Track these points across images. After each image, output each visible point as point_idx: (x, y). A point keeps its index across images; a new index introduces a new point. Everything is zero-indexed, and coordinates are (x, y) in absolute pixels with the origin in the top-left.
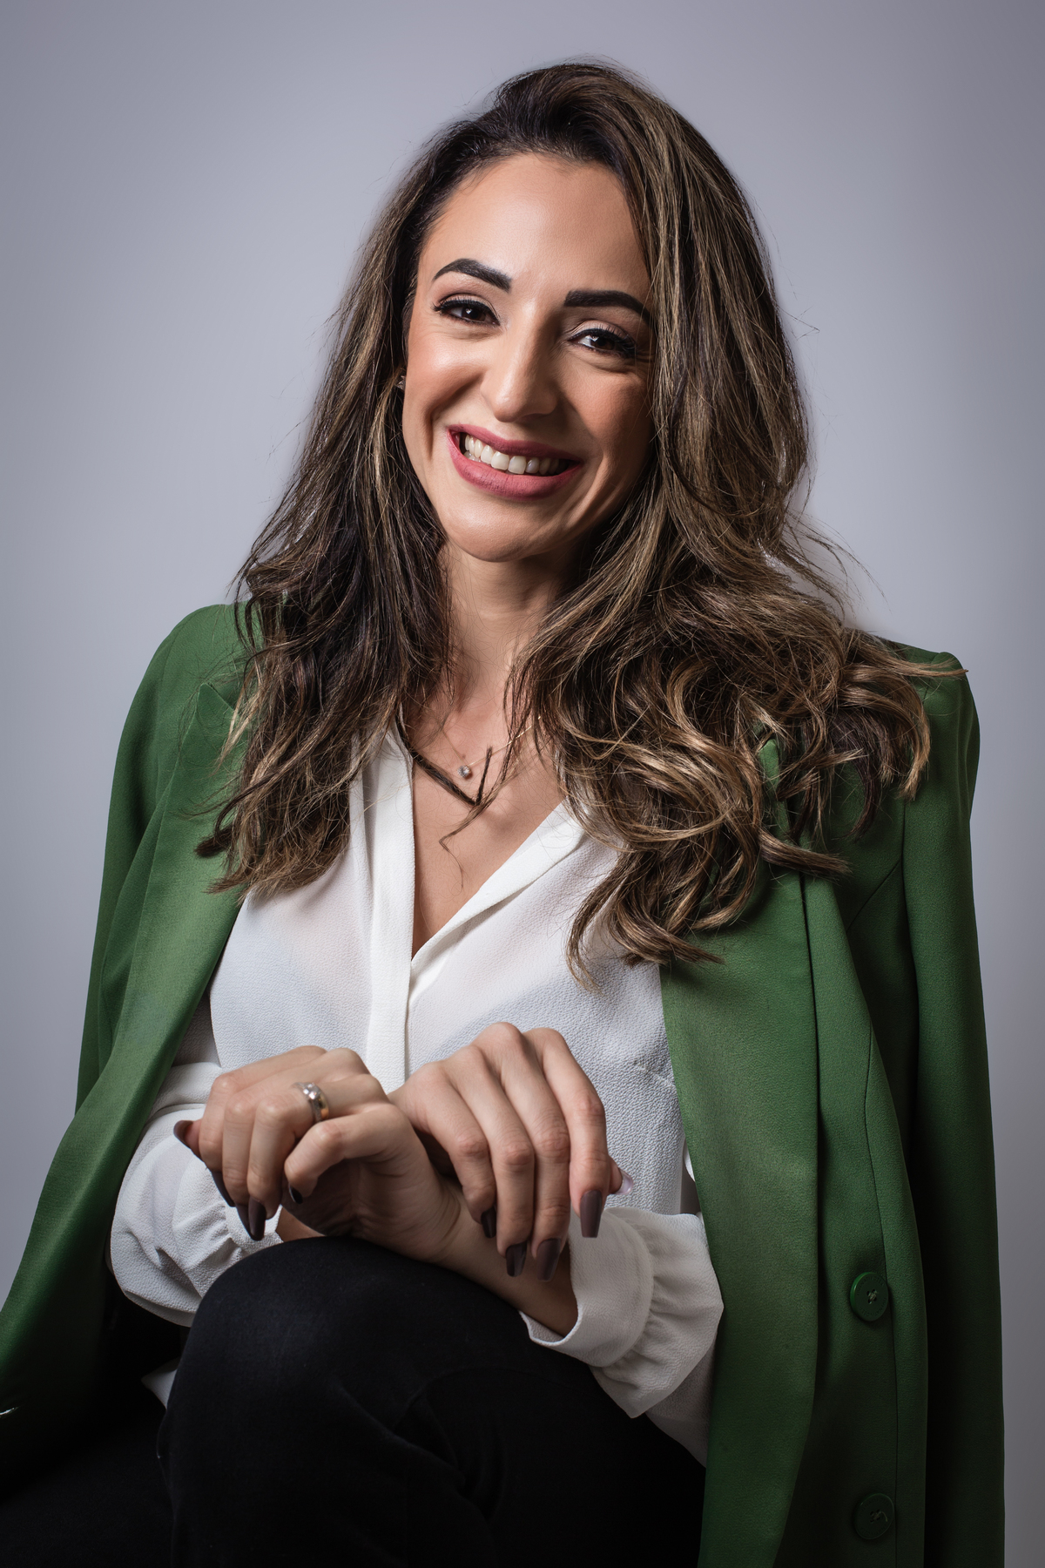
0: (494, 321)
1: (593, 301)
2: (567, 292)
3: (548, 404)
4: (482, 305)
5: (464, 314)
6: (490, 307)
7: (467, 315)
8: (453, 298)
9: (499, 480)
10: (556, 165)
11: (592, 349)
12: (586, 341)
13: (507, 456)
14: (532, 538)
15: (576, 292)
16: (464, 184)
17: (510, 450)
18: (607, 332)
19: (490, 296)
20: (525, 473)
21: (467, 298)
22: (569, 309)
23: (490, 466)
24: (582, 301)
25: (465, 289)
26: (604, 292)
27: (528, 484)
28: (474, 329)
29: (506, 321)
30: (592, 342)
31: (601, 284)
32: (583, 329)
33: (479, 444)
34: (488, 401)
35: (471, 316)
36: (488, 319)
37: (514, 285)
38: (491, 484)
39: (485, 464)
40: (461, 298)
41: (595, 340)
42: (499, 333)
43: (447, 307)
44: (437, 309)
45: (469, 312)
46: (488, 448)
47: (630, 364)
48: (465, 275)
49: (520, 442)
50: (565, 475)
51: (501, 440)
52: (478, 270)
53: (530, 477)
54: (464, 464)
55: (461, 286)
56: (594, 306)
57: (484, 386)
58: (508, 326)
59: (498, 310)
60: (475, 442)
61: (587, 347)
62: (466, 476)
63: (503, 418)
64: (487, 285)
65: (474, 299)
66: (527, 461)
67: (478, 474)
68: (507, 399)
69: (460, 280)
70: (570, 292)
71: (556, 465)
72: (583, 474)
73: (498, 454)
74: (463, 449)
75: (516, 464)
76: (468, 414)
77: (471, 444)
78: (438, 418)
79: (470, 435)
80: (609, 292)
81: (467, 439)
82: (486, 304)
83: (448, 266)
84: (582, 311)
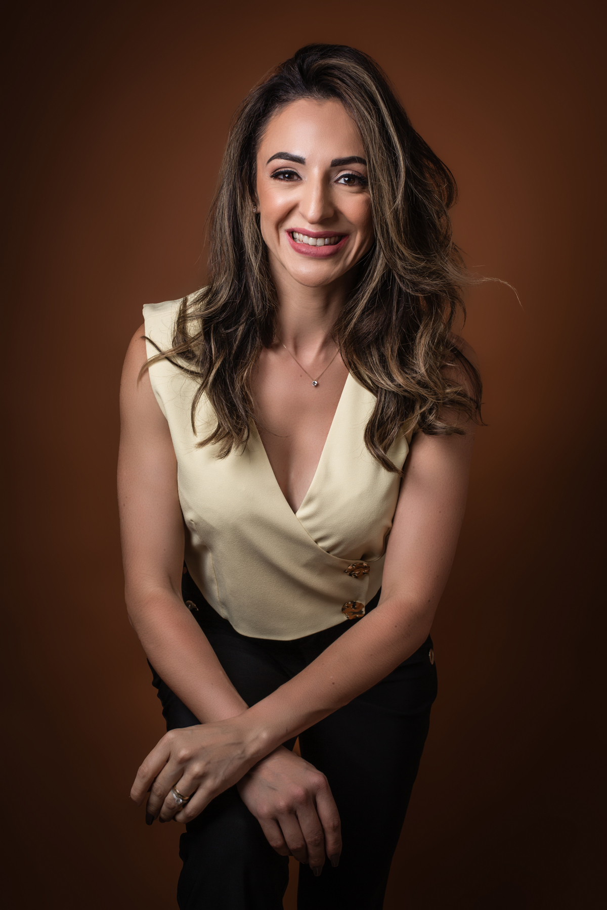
0: (299, 178)
1: (344, 162)
4: (293, 172)
5: (285, 177)
6: (296, 172)
7: (286, 177)
8: (279, 170)
9: (314, 250)
10: (315, 102)
11: (345, 184)
12: (342, 181)
13: (315, 239)
14: (332, 273)
15: (335, 159)
17: (317, 236)
18: (352, 175)
19: (296, 168)
20: (325, 245)
21: (286, 169)
22: (333, 168)
23: (308, 244)
24: (338, 164)
25: (284, 166)
26: (347, 158)
27: (327, 250)
28: (290, 183)
29: (305, 178)
30: (345, 180)
31: (346, 155)
32: (340, 176)
33: (301, 235)
34: (304, 216)
35: (288, 178)
36: (295, 178)
37: (306, 161)
38: (310, 253)
39: (306, 244)
40: (283, 170)
42: (302, 183)
43: (277, 175)
44: (271, 177)
45: (287, 176)
46: (306, 237)
48: (282, 160)
49: (320, 232)
50: (342, 243)
51: (313, 233)
52: (289, 157)
53: (327, 247)
54: (296, 246)
55: (281, 165)
56: (344, 164)
57: (300, 209)
58: (306, 180)
59: (300, 173)
60: (299, 235)
61: (343, 183)
62: (299, 251)
63: (312, 223)
64: (294, 163)
65: (289, 169)
66: (324, 240)
67: (304, 250)
68: (313, 214)
69: (280, 162)
71: (336, 239)
72: (349, 241)
73: (311, 238)
74: (293, 238)
75: (320, 242)
76: (294, 222)
77: (297, 235)
78: (281, 227)
79: (296, 232)
80: (350, 157)
81: (294, 234)
82: (295, 171)
83: (273, 157)
84: (339, 167)
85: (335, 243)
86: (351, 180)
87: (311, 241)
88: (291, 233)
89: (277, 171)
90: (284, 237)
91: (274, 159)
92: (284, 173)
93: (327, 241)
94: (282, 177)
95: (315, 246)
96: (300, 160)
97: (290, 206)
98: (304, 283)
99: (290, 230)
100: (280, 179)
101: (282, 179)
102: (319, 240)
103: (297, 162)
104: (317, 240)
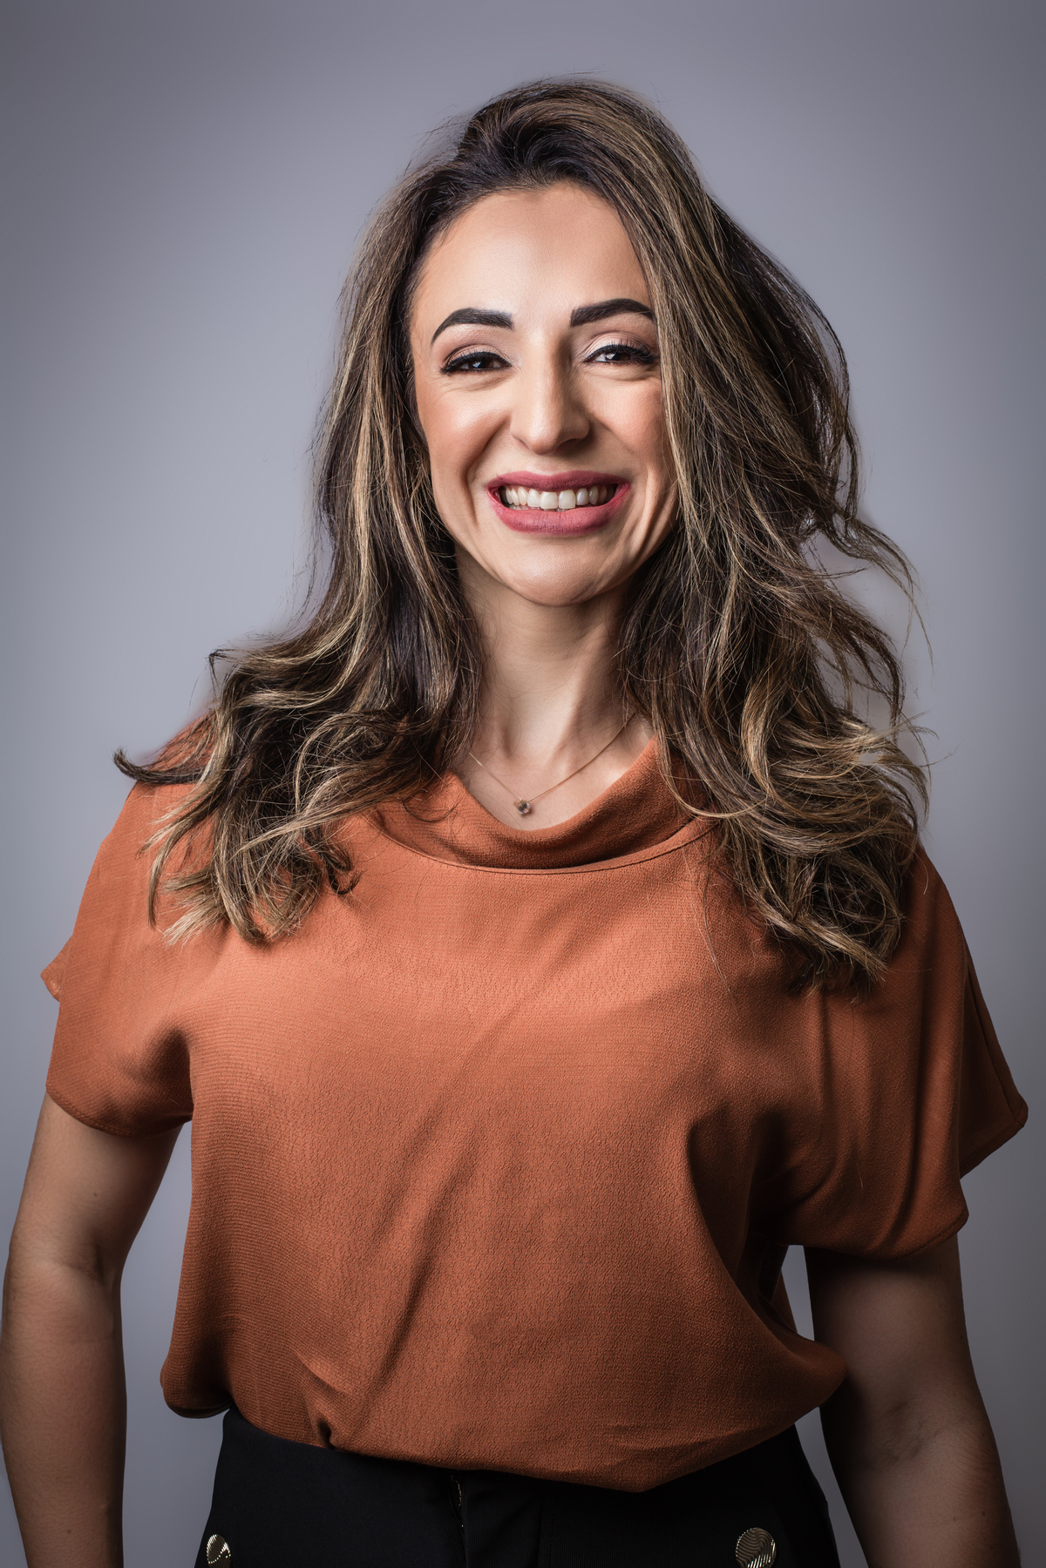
87: (545, 500)
88: (499, 489)
89: (454, 357)
90: (485, 501)
92: (469, 361)
93: (581, 496)
95: (555, 510)
96: (499, 321)
99: (494, 482)
101: (468, 372)
102: (562, 495)
103: (494, 326)
104: (558, 495)
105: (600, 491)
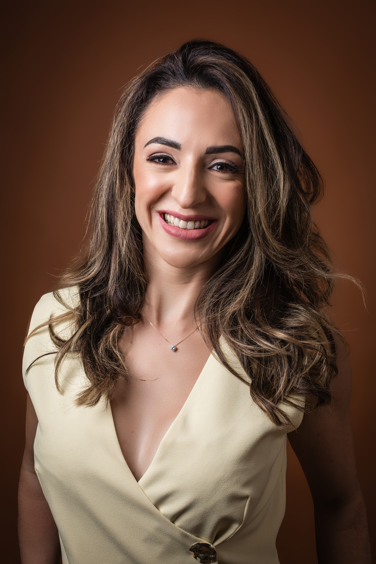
0: (174, 163)
1: (218, 151)
2: (206, 148)
3: (203, 198)
4: (168, 157)
5: (159, 161)
6: (172, 157)
7: (161, 161)
8: (155, 155)
9: (184, 233)
10: (194, 90)
11: (219, 171)
12: (215, 168)
13: (186, 222)
14: (200, 256)
15: (210, 148)
16: (153, 103)
17: (187, 219)
18: (225, 164)
19: (172, 153)
20: (195, 229)
21: (162, 154)
22: (208, 155)
23: (179, 227)
24: (213, 151)
25: (160, 150)
26: (222, 147)
27: (196, 233)
28: (166, 167)
29: (180, 163)
30: (217, 168)
31: (221, 143)
32: (214, 163)
33: (172, 217)
34: (176, 200)
35: (162, 161)
36: (170, 162)
37: (182, 147)
38: (180, 235)
39: (177, 227)
40: (159, 154)
41: (219, 167)
42: (177, 168)
43: (152, 159)
44: (148, 160)
45: (161, 160)
46: (177, 219)
47: (235, 176)
48: (160, 144)
49: (192, 216)
50: (211, 227)
51: (183, 216)
52: (165, 141)
53: (197, 230)
54: (167, 227)
55: (157, 149)
56: (218, 153)
57: (173, 193)
58: (181, 165)
59: (175, 158)
60: (170, 217)
61: (216, 170)
62: (168, 232)
63: (185, 207)
64: (170, 148)
65: (165, 154)
66: (195, 223)
67: (173, 231)
68: (186, 199)
69: (156, 147)
70: (208, 148)
71: (207, 222)
72: (218, 225)
73: (182, 221)
74: (166, 220)
75: (190, 225)
76: (165, 206)
77: (168, 217)
78: (153, 208)
79: (168, 214)
80: (225, 146)
81: (166, 215)
82: (170, 156)
83: (150, 141)
84: (213, 155)
85: (204, 227)
86: (223, 167)
87: (182, 224)
88: (163, 214)
89: (153, 155)
90: (157, 219)
91: (151, 143)
92: (159, 158)
93: (197, 224)
94: (157, 160)
95: (185, 229)
96: (175, 145)
97: (164, 189)
98: (172, 262)
99: (161, 211)
100: (156, 162)
101: (157, 163)
102: (189, 223)
103: (173, 147)
104: (187, 223)
105: (205, 222)
